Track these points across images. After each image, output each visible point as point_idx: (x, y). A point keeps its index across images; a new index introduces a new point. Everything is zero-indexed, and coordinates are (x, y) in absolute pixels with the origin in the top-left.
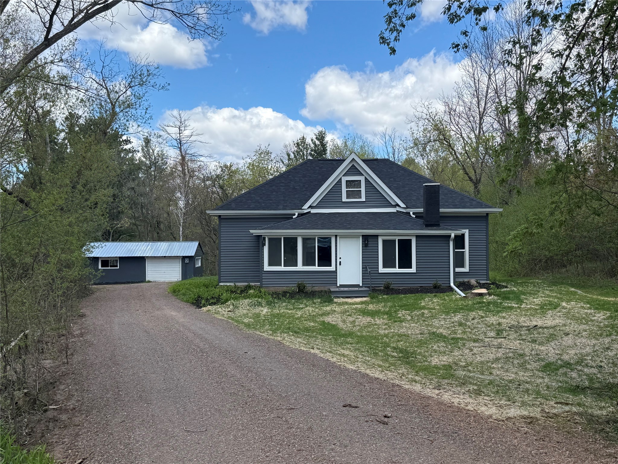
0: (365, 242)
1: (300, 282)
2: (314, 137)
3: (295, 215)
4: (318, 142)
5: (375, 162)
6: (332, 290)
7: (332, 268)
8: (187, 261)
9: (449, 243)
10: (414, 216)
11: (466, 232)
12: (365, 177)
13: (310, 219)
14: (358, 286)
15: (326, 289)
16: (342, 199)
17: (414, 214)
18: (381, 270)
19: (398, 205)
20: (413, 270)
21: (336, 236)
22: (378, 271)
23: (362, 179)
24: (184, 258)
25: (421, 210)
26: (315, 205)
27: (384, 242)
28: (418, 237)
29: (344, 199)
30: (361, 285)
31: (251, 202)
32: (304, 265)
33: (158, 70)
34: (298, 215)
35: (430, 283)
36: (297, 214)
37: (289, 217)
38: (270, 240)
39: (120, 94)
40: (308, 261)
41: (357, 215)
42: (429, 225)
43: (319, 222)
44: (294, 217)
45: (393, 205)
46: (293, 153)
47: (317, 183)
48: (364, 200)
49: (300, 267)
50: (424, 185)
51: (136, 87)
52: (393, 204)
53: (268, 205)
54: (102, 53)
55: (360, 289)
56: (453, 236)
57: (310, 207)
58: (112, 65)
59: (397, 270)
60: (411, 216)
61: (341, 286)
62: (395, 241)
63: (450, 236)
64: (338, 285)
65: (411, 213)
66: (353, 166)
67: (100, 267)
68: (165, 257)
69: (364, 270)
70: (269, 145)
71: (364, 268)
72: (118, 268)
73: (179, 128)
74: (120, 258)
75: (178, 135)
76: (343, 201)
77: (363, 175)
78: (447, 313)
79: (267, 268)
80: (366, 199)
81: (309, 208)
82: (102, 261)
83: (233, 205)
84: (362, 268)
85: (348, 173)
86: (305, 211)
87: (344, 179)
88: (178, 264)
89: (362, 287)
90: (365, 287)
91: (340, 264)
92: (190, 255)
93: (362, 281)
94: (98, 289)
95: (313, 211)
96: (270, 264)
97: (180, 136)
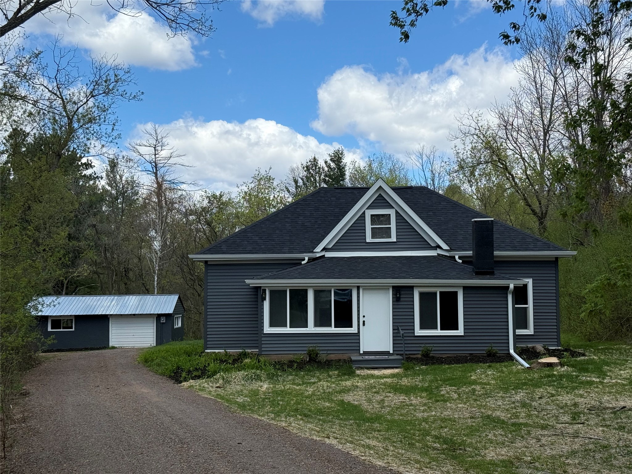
0: (396, 295)
1: (311, 349)
2: (328, 159)
3: (304, 260)
4: (333, 165)
5: (409, 191)
6: (353, 358)
7: (353, 330)
8: (163, 320)
9: (507, 297)
10: (460, 261)
11: (530, 282)
12: (396, 210)
13: (324, 265)
14: (387, 353)
15: (345, 357)
16: (365, 239)
17: (460, 258)
18: (418, 332)
19: (439, 247)
20: (460, 332)
21: (358, 287)
22: (414, 333)
23: (391, 212)
24: (159, 316)
25: (470, 253)
26: (330, 247)
27: (422, 295)
28: (466, 289)
29: (369, 239)
30: (391, 352)
31: (246, 243)
32: (316, 325)
33: (128, 75)
34: (309, 259)
35: (482, 350)
36: (307, 259)
37: (297, 262)
38: (271, 292)
39: (79, 105)
40: (323, 320)
41: (386, 260)
42: (480, 273)
43: (336, 270)
44: (303, 262)
45: (432, 247)
46: (302, 179)
47: (333, 218)
48: (395, 240)
49: (311, 328)
50: (473, 220)
51: (100, 96)
52: (433, 245)
53: (269, 247)
54: (57, 53)
55: (391, 357)
56: (512, 286)
57: (325, 249)
58: (69, 68)
59: (438, 332)
60: (456, 261)
61: (366, 353)
62: (436, 293)
63: (508, 287)
64: (361, 352)
65: (457, 257)
66: (380, 195)
67: (49, 329)
68: (134, 315)
69: (395, 332)
70: (271, 168)
71: (396, 329)
72: (73, 330)
73: (155, 148)
74: (75, 316)
75: (153, 156)
76: (368, 241)
77: (393, 208)
78: (506, 390)
79: (267, 329)
80: (397, 239)
81: (322, 250)
82: (52, 321)
83: (224, 248)
84: (393, 330)
85: (373, 205)
86: (318, 255)
87: (369, 213)
88: (152, 325)
89: (392, 354)
90: (397, 354)
91: (364, 325)
92: (167, 312)
93: (393, 347)
94: (47, 359)
95: (328, 255)
96: (272, 325)
97: (156, 158)
